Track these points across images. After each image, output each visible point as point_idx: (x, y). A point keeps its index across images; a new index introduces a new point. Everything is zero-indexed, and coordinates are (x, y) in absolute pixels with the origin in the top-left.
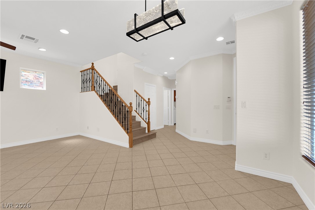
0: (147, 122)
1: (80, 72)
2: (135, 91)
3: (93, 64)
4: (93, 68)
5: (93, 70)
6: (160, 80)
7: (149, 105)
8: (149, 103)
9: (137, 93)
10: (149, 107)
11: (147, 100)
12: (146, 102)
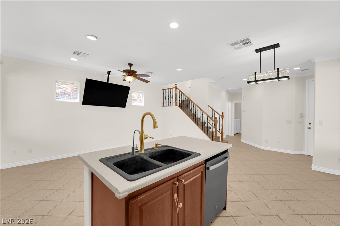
0: (221, 132)
1: (162, 90)
2: (208, 106)
3: (176, 84)
4: (176, 88)
5: (176, 89)
6: (224, 94)
7: (222, 118)
8: (222, 116)
9: (210, 107)
10: (222, 119)
11: (221, 114)
12: (220, 115)
